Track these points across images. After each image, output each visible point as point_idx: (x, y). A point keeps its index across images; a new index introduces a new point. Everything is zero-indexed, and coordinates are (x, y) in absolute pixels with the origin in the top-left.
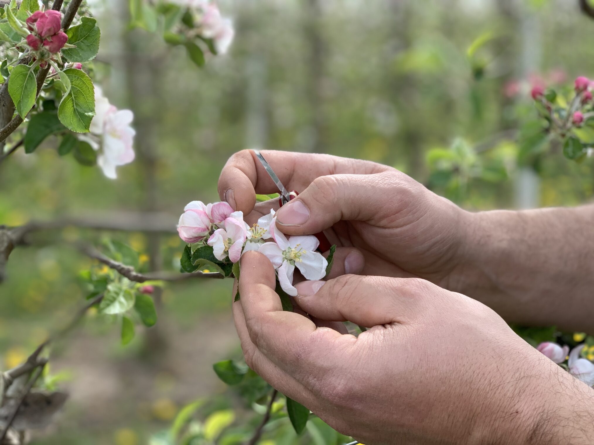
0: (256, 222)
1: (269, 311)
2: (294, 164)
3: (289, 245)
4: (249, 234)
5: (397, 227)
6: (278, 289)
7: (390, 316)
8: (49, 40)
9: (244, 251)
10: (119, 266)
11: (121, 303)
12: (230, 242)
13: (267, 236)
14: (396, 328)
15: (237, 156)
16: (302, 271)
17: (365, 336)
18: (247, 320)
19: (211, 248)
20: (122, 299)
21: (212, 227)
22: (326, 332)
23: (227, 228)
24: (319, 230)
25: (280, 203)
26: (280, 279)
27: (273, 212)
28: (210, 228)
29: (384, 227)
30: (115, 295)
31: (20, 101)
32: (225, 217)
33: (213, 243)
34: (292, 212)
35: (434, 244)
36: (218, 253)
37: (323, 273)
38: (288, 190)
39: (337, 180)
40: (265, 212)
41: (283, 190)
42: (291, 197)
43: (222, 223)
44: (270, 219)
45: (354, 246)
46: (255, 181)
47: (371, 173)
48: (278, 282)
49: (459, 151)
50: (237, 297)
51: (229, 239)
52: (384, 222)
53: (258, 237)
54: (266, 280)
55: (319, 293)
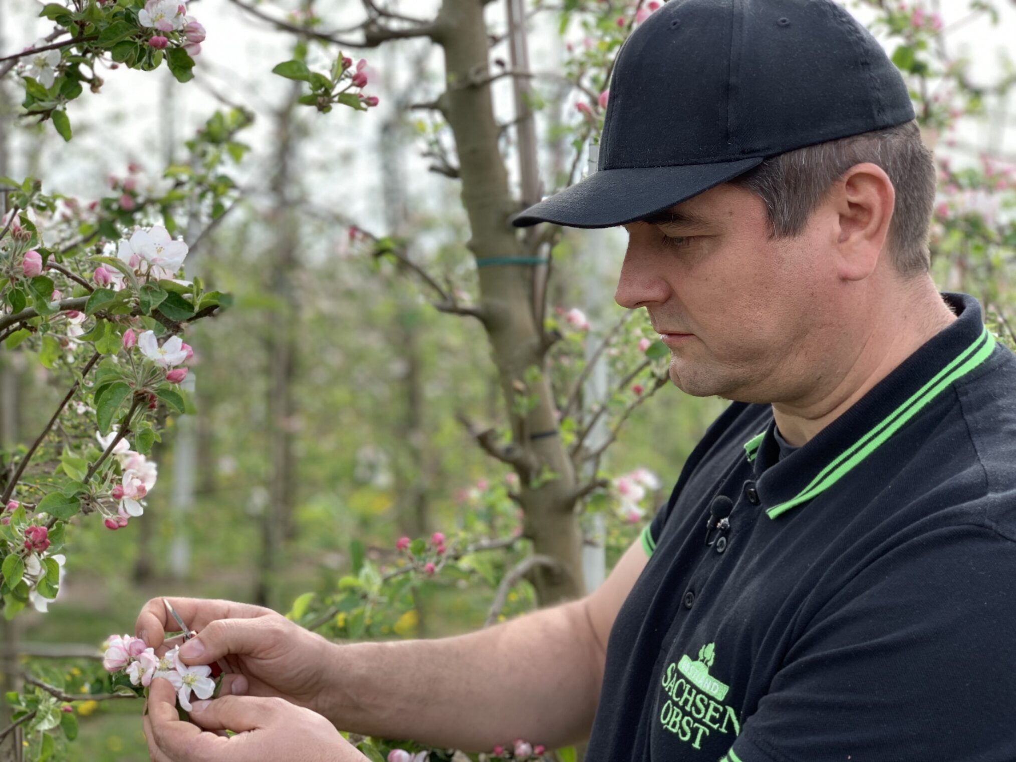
0: (164, 655)
1: (169, 721)
2: (196, 609)
3: (188, 672)
4: (158, 665)
5: (271, 658)
6: (178, 706)
7: (253, 725)
8: (39, 545)
9: (154, 678)
10: (51, 689)
11: (49, 720)
12: (143, 671)
13: (171, 666)
14: (256, 732)
15: (152, 602)
16: (196, 692)
17: (235, 738)
18: (152, 727)
19: (128, 676)
20: (50, 717)
21: (130, 659)
22: (209, 735)
23: (141, 661)
24: (211, 661)
25: (184, 640)
26: (180, 697)
27: (177, 647)
28: (128, 660)
29: (261, 659)
30: (43, 713)
31: (9, 577)
32: (140, 652)
33: (130, 672)
34: (191, 648)
35: (301, 672)
36: (134, 679)
37: (211, 693)
38: (190, 629)
39: (226, 624)
40: (171, 646)
41: (186, 629)
42: (192, 636)
43: (138, 657)
44: (175, 652)
45: (242, 673)
46: (164, 624)
47: (256, 616)
48: (178, 700)
49: (368, 579)
50: (147, 712)
51: (143, 669)
52: (261, 655)
53: (165, 667)
54: (168, 699)
55: (207, 710)
